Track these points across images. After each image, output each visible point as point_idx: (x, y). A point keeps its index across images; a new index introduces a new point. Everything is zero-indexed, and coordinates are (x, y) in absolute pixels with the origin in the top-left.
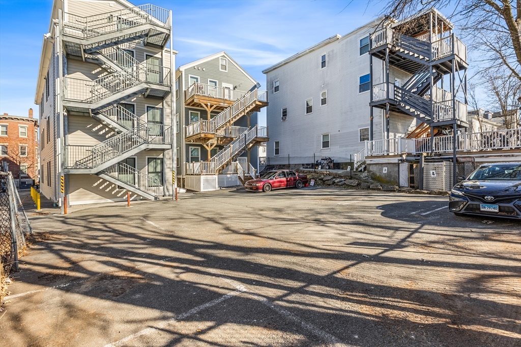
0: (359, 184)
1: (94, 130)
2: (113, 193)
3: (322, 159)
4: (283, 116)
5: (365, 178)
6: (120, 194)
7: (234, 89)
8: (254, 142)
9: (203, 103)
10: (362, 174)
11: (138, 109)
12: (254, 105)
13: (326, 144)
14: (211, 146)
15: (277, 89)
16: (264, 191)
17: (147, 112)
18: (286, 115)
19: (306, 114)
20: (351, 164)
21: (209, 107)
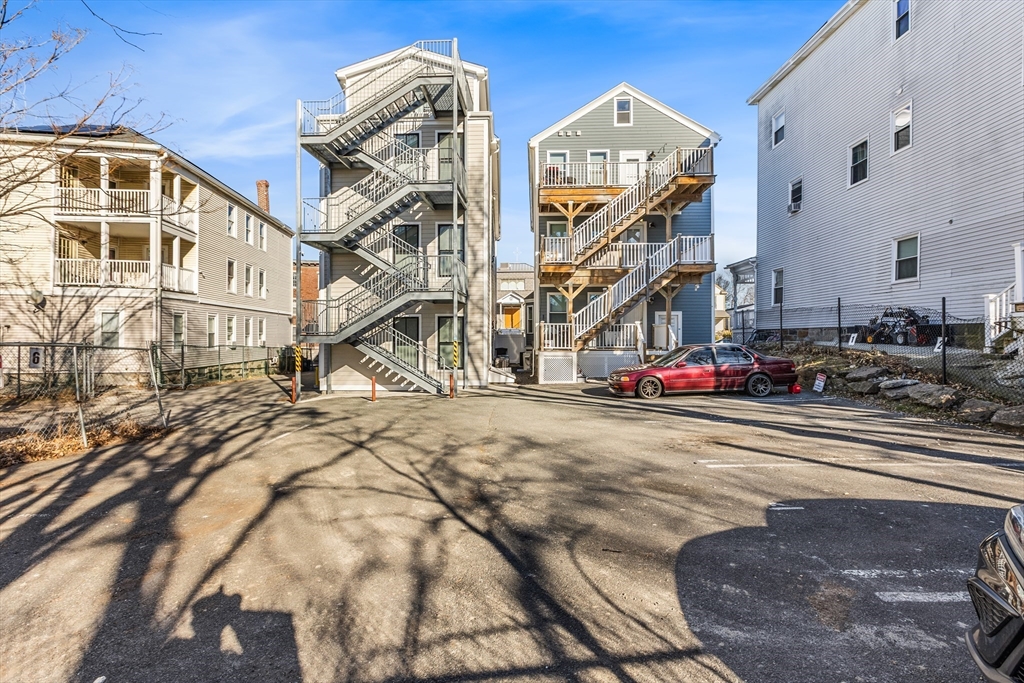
0: (955, 404)
1: (363, 273)
2: (387, 375)
3: (886, 315)
4: (794, 200)
5: (1008, 383)
6: (396, 379)
7: (649, 159)
8: (673, 276)
9: (557, 201)
10: (1001, 367)
11: (425, 231)
12: (673, 188)
13: (907, 268)
14: (575, 289)
15: (779, 135)
16: (638, 396)
17: (439, 234)
18: (799, 198)
19: (849, 186)
20: (978, 329)
21: (570, 208)
